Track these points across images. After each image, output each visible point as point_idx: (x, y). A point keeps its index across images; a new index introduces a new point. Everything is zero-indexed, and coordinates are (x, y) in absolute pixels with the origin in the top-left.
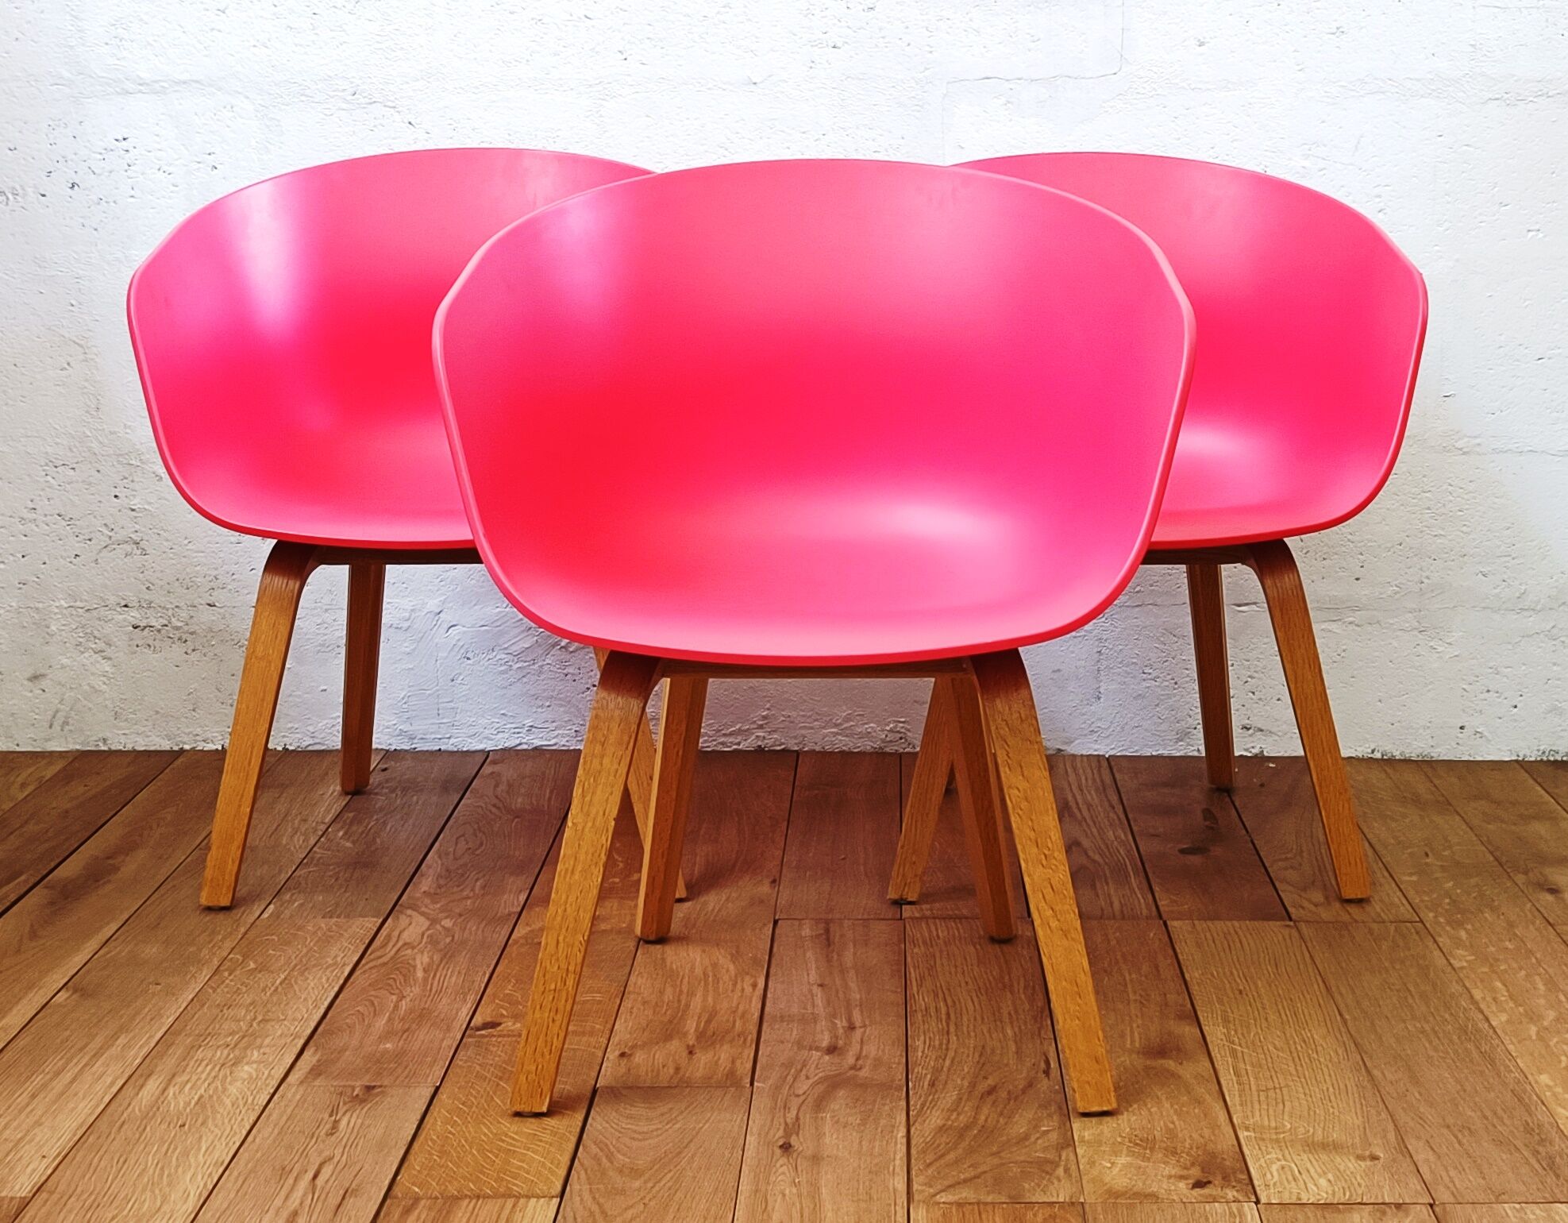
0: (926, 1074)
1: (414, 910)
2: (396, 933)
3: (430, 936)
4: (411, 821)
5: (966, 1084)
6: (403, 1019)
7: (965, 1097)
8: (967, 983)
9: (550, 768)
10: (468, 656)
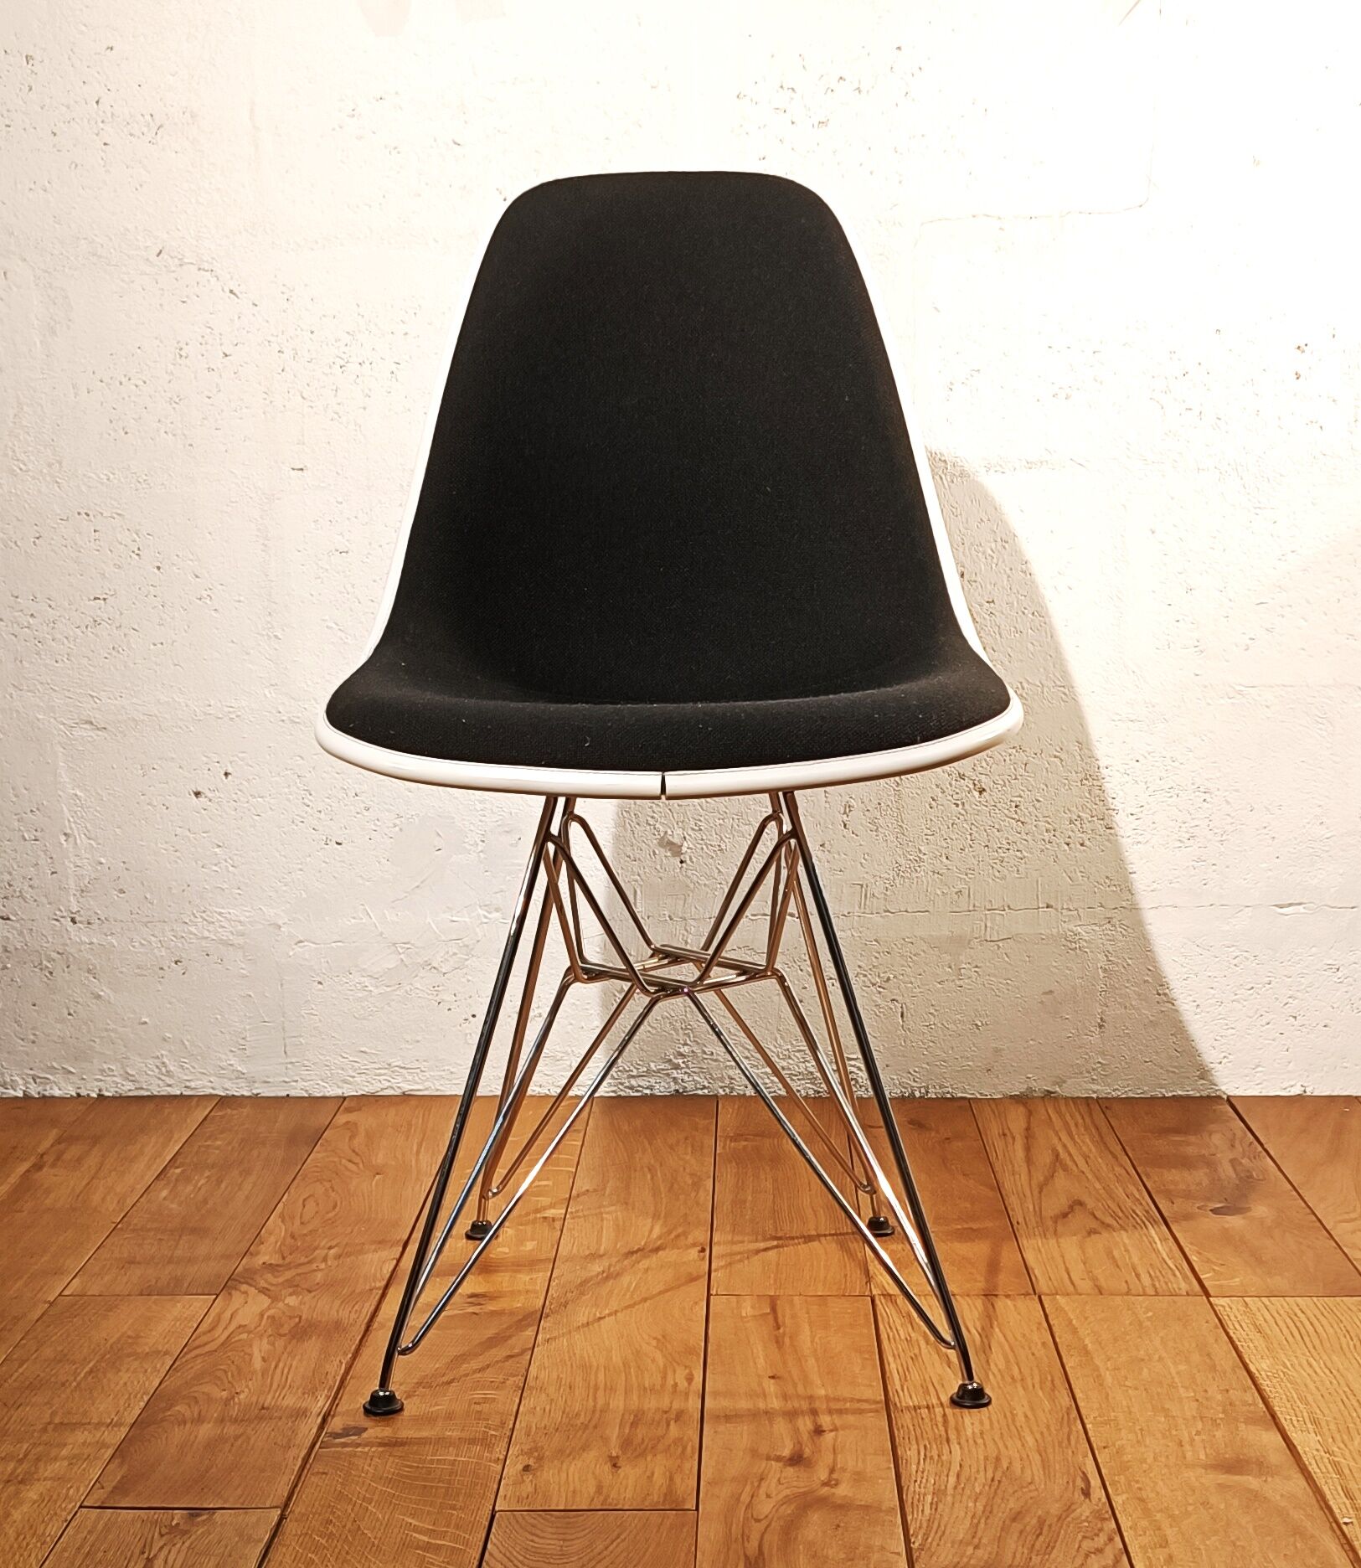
0: (925, 1495)
1: (251, 1285)
2: (227, 1315)
3: (272, 1318)
4: (252, 1179)
5: (981, 1507)
6: (236, 1421)
7: (982, 1526)
9: (417, 1117)
10: (319, 979)
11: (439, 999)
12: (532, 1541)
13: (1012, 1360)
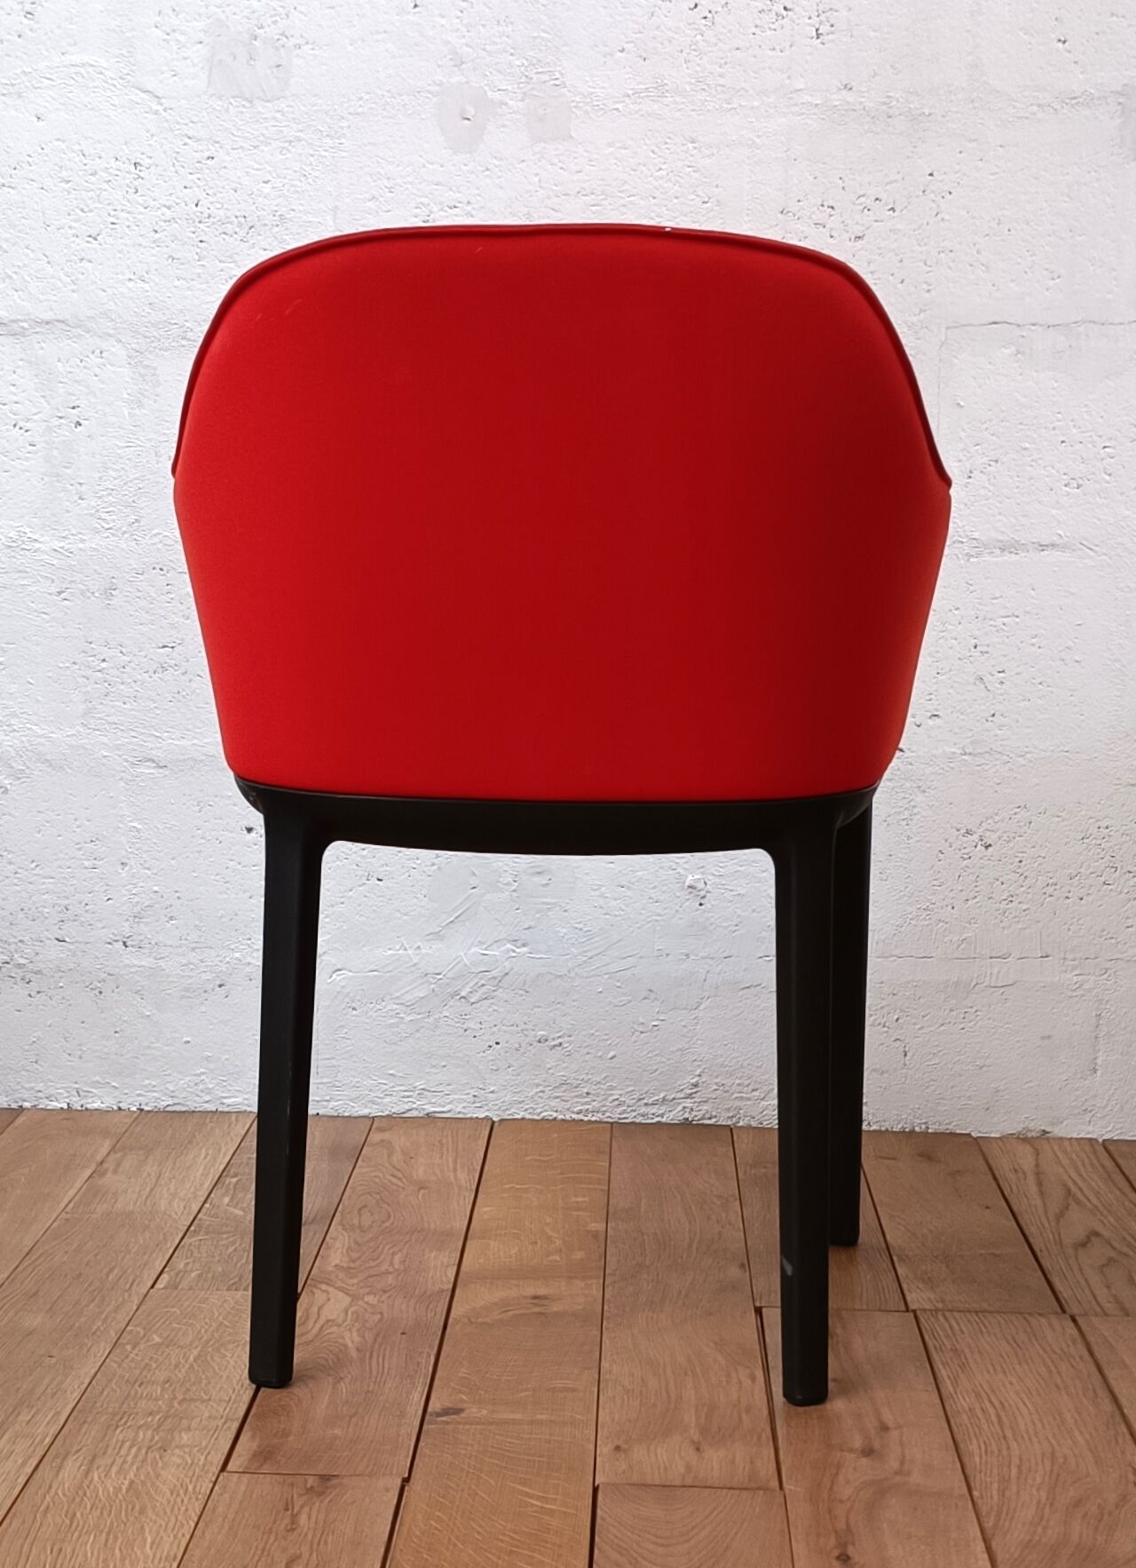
0: (991, 1484)
1: (331, 1285)
2: (314, 1309)
3: (357, 1312)
5: (1043, 1494)
6: (347, 1402)
7: (1047, 1510)
8: (1011, 1383)
9: (447, 1137)
10: (354, 1005)
11: (465, 1027)
12: (638, 1509)
13: (1054, 1370)
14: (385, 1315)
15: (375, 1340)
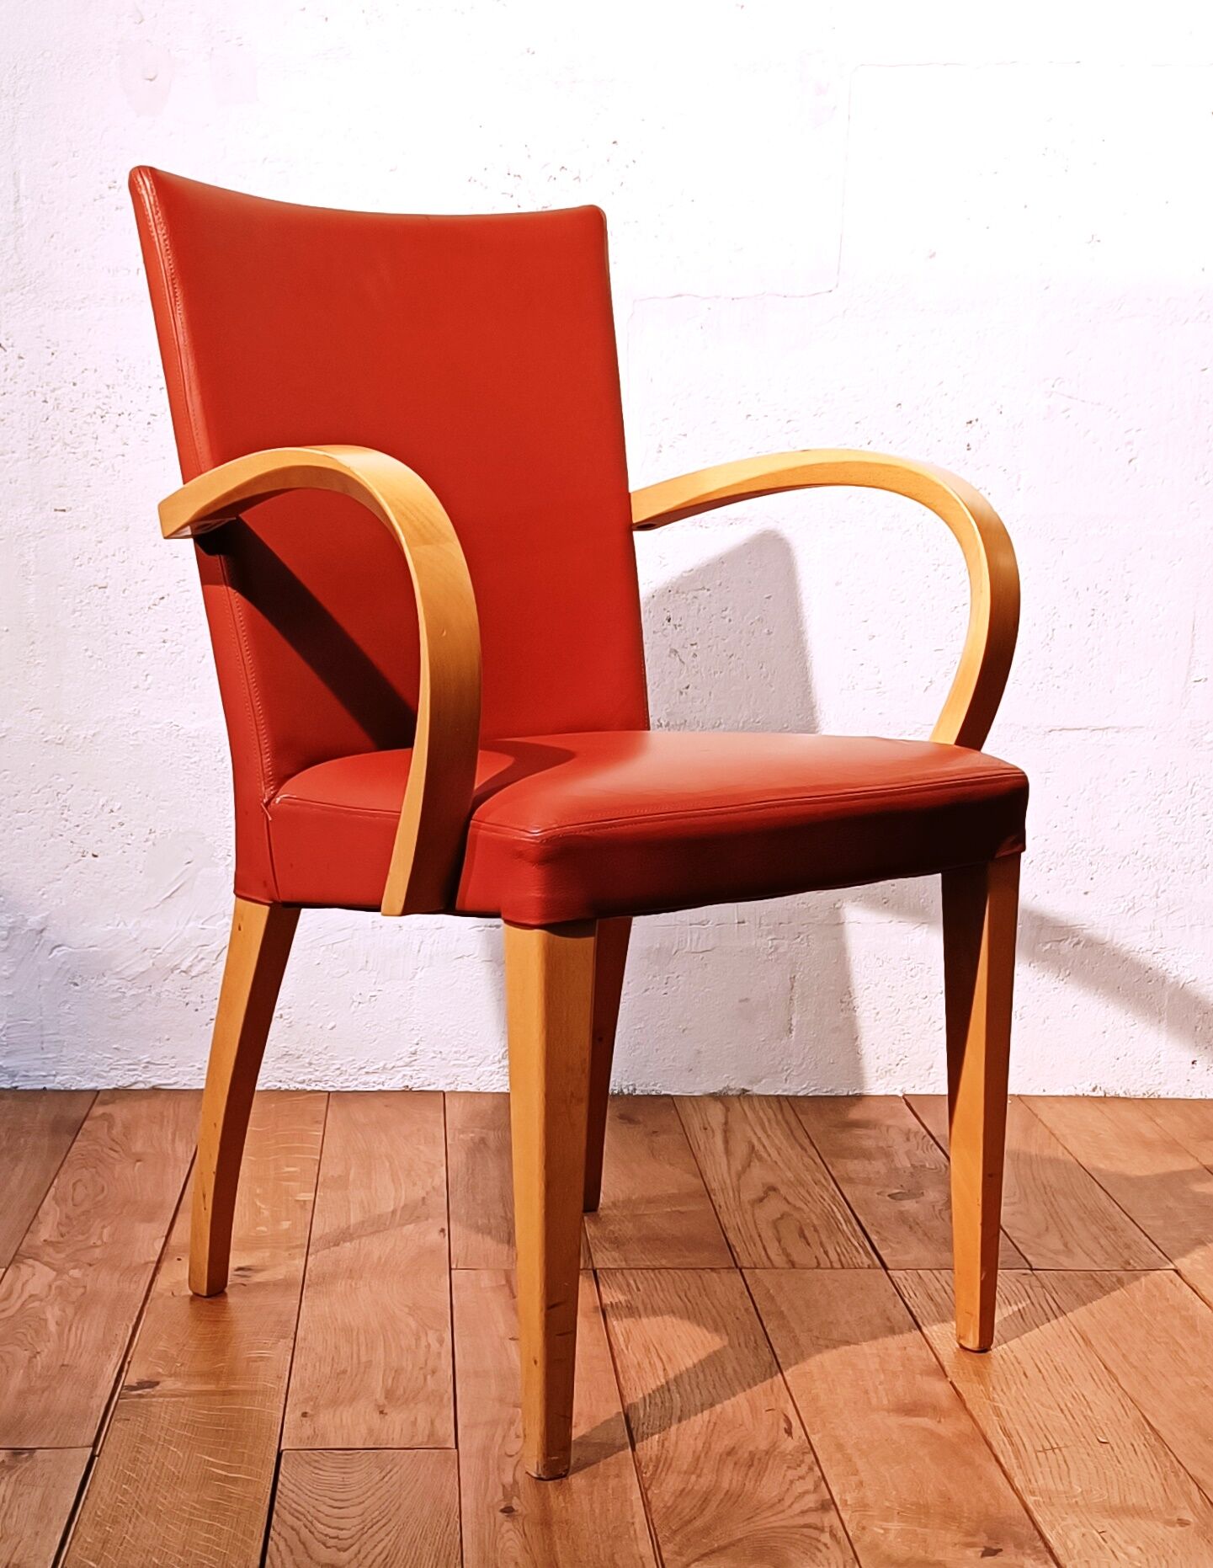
1: (36, 1260)
2: (19, 1286)
3: (60, 1287)
4: (22, 1164)
6: (41, 1376)
7: (702, 1458)
9: (168, 1110)
10: (75, 981)
11: (187, 1000)
12: (316, 1473)
14: (88, 1288)
15: (76, 1314)
